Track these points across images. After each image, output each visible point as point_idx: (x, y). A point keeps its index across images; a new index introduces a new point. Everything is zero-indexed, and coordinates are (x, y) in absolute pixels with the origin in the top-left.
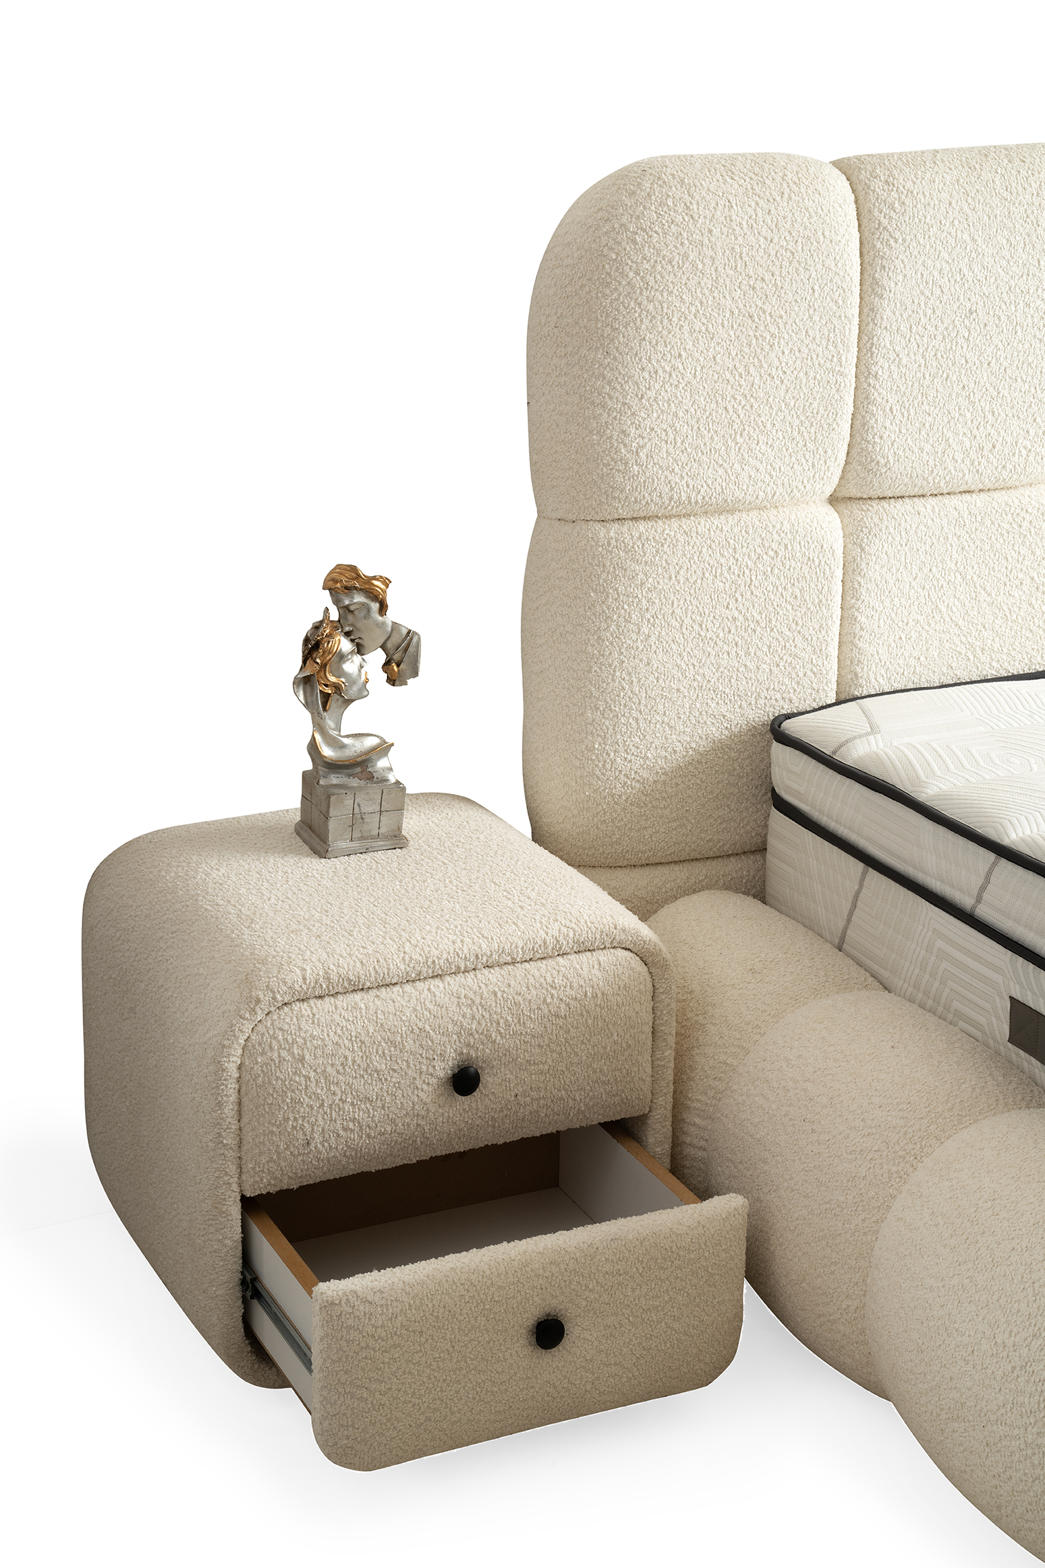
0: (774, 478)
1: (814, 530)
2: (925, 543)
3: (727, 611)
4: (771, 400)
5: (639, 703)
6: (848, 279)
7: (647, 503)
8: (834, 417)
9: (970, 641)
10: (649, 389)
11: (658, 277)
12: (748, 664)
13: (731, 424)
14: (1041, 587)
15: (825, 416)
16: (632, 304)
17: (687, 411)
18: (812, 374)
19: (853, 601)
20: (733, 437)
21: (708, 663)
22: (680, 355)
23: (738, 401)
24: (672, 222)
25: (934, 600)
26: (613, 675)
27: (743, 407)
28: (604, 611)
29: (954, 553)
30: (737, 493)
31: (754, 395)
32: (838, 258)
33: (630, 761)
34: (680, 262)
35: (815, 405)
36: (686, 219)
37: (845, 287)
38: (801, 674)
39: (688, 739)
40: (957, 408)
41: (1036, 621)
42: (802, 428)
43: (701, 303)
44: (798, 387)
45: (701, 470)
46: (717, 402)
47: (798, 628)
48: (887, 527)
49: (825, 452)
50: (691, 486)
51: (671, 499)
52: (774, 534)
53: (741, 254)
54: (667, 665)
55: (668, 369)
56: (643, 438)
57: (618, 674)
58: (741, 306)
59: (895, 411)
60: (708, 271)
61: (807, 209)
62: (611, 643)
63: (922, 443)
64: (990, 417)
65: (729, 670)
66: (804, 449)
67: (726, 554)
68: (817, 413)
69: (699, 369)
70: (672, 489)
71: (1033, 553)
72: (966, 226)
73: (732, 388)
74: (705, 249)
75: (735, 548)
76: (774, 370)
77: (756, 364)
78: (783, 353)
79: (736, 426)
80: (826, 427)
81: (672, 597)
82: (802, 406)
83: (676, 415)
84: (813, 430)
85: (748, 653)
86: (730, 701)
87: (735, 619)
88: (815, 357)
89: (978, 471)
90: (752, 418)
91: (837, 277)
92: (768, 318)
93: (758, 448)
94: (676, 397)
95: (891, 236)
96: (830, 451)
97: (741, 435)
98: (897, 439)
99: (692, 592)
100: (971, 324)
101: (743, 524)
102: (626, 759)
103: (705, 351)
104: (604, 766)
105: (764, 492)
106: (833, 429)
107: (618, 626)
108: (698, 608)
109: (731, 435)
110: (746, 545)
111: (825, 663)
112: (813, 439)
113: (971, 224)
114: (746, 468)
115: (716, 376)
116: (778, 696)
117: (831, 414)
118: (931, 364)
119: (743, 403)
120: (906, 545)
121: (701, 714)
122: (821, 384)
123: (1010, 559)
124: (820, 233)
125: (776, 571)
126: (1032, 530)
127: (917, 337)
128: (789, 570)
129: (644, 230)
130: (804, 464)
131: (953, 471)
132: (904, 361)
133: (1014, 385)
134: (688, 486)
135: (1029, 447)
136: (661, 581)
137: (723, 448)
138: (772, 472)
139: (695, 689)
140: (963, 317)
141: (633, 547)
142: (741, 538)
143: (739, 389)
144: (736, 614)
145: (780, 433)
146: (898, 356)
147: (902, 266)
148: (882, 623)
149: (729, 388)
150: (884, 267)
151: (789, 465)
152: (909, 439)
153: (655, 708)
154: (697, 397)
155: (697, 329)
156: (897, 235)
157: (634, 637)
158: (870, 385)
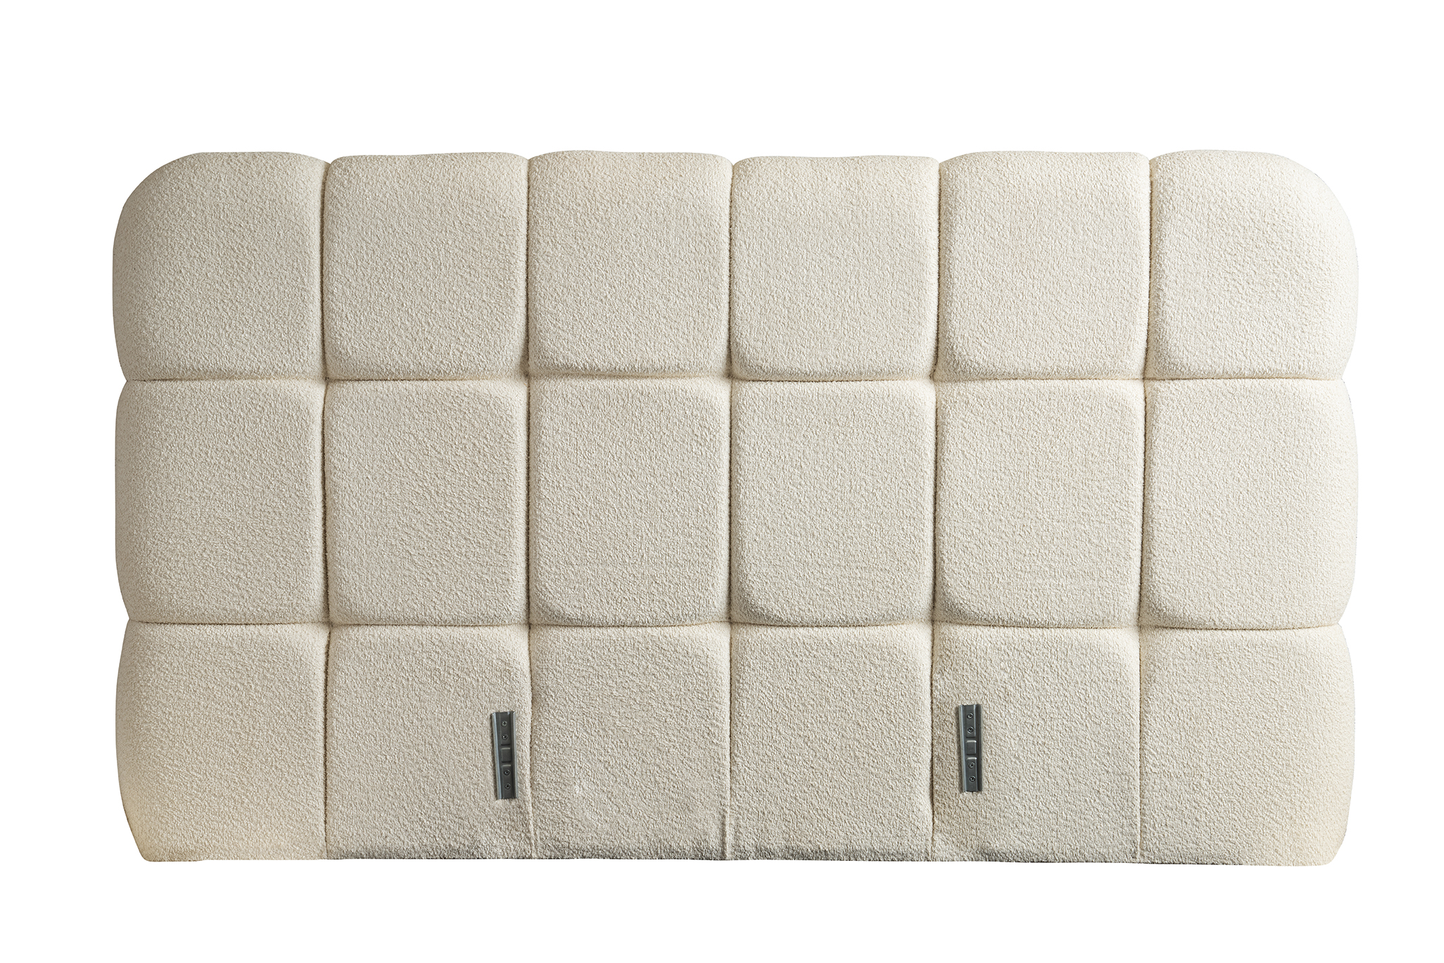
0: (258, 356)
2: (382, 411)
3: (227, 446)
4: (251, 304)
5: (162, 504)
6: (305, 228)
7: (164, 368)
8: (302, 318)
9: (426, 485)
10: (160, 292)
11: (165, 222)
12: (245, 484)
13: (221, 318)
14: (482, 451)
16: (149, 238)
18: (282, 288)
21: (214, 481)
22: (181, 272)
24: (179, 188)
25: (393, 453)
26: (144, 484)
28: (138, 440)
29: (407, 420)
30: (228, 365)
31: (238, 300)
32: (297, 214)
33: (157, 544)
34: (180, 213)
36: (188, 187)
37: (303, 233)
38: (287, 496)
39: (201, 533)
40: (399, 319)
41: (481, 476)
43: (195, 238)
44: (272, 297)
45: (200, 348)
47: (283, 463)
50: (193, 358)
51: (179, 366)
52: (261, 396)
53: (224, 208)
54: (181, 480)
55: (172, 280)
56: (157, 324)
57: (147, 482)
58: (225, 242)
59: (350, 319)
60: (200, 219)
61: (275, 183)
62: (142, 461)
63: (373, 341)
64: (426, 326)
65: (230, 488)
67: (223, 406)
68: (288, 315)
69: (195, 281)
70: (179, 359)
71: (473, 425)
72: (395, 197)
73: (221, 294)
74: (198, 205)
75: (230, 403)
78: (259, 274)
81: (184, 432)
83: (179, 310)
85: (245, 477)
86: (233, 509)
87: (233, 452)
88: (283, 277)
89: (420, 363)
91: (296, 226)
92: (246, 250)
94: (179, 298)
95: (339, 202)
96: (301, 342)
99: (199, 430)
100: (404, 262)
101: (236, 386)
102: (154, 542)
103: (199, 269)
104: (140, 546)
105: (250, 366)
107: (146, 450)
108: (204, 441)
109: (222, 326)
111: (306, 489)
113: (399, 197)
114: (234, 349)
116: (271, 510)
118: (375, 288)
120: (367, 412)
121: (209, 516)
123: (454, 429)
124: (283, 197)
125: (263, 421)
126: (471, 409)
127: (363, 269)
129: (160, 193)
131: (399, 362)
132: (354, 284)
133: (443, 305)
134: (191, 358)
135: (461, 349)
136: (175, 421)
137: (216, 334)
138: (256, 353)
139: (204, 498)
140: (397, 256)
141: (155, 397)
142: (235, 396)
144: (234, 448)
145: (260, 327)
146: (348, 280)
147: (347, 221)
148: (351, 465)
150: (334, 222)
151: (269, 349)
153: (173, 509)
155: (193, 255)
156: (343, 201)
157: (157, 458)
158: (329, 299)
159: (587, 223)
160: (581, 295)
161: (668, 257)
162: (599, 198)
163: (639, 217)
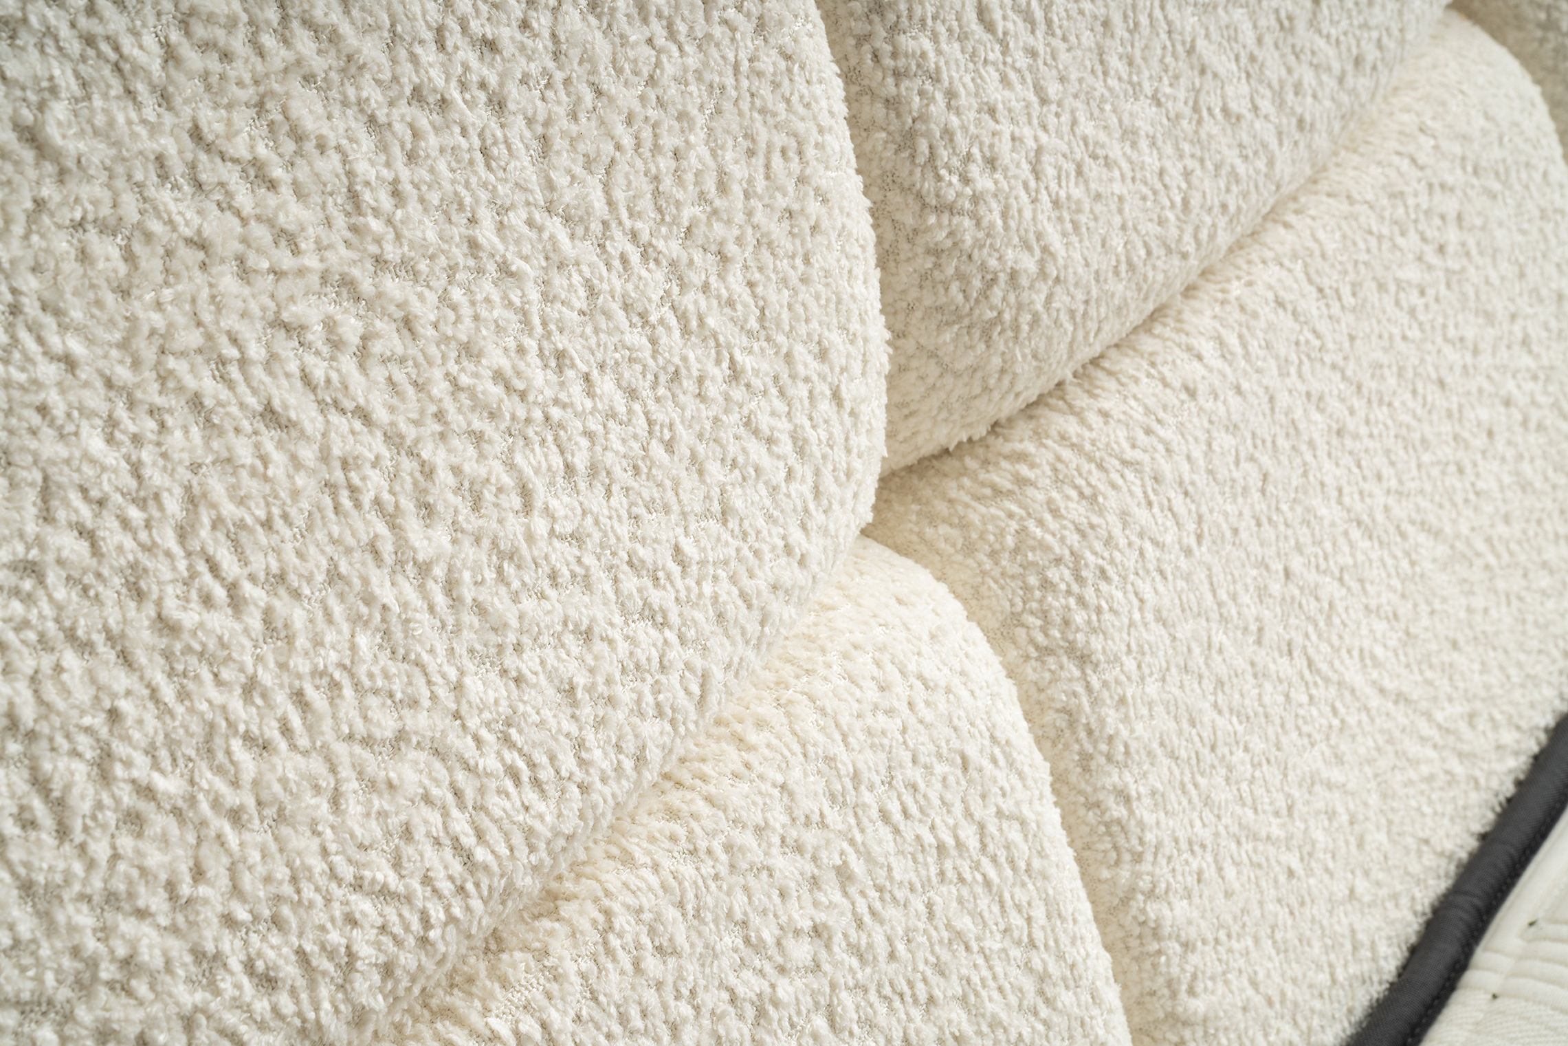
1: (912, 720)
4: (487, 234)
15: (760, 184)
17: (32, 569)
19: (1125, 874)
20: (387, 548)
23: (316, 334)
27: (363, 354)
31: (392, 252)
35: (699, 154)
42: (691, 301)
44: (588, 96)
46: (196, 402)
48: (1124, 515)
49: (823, 355)
50: (290, 970)
66: (738, 394)
68: (723, 188)
73: (245, 272)
76: (428, 55)
77: (318, 64)
79: (374, 483)
80: (778, 231)
82: (647, 188)
84: (736, 279)
90: (440, 388)
93: (540, 526)
97: (427, 510)
98: (1044, 138)
105: (660, 714)
106: (815, 229)
110: (686, 1010)
112: (753, 324)
114: (528, 663)
115: (107, 251)
117: (777, 159)
119: (351, 328)
122: (682, 28)
128: (892, 956)
130: (766, 462)
134: (268, 981)
137: (363, 640)
138: (655, 597)
143: (286, 261)
145: (606, 385)
149: (228, 282)
152: (1081, 117)
154: (51, 448)
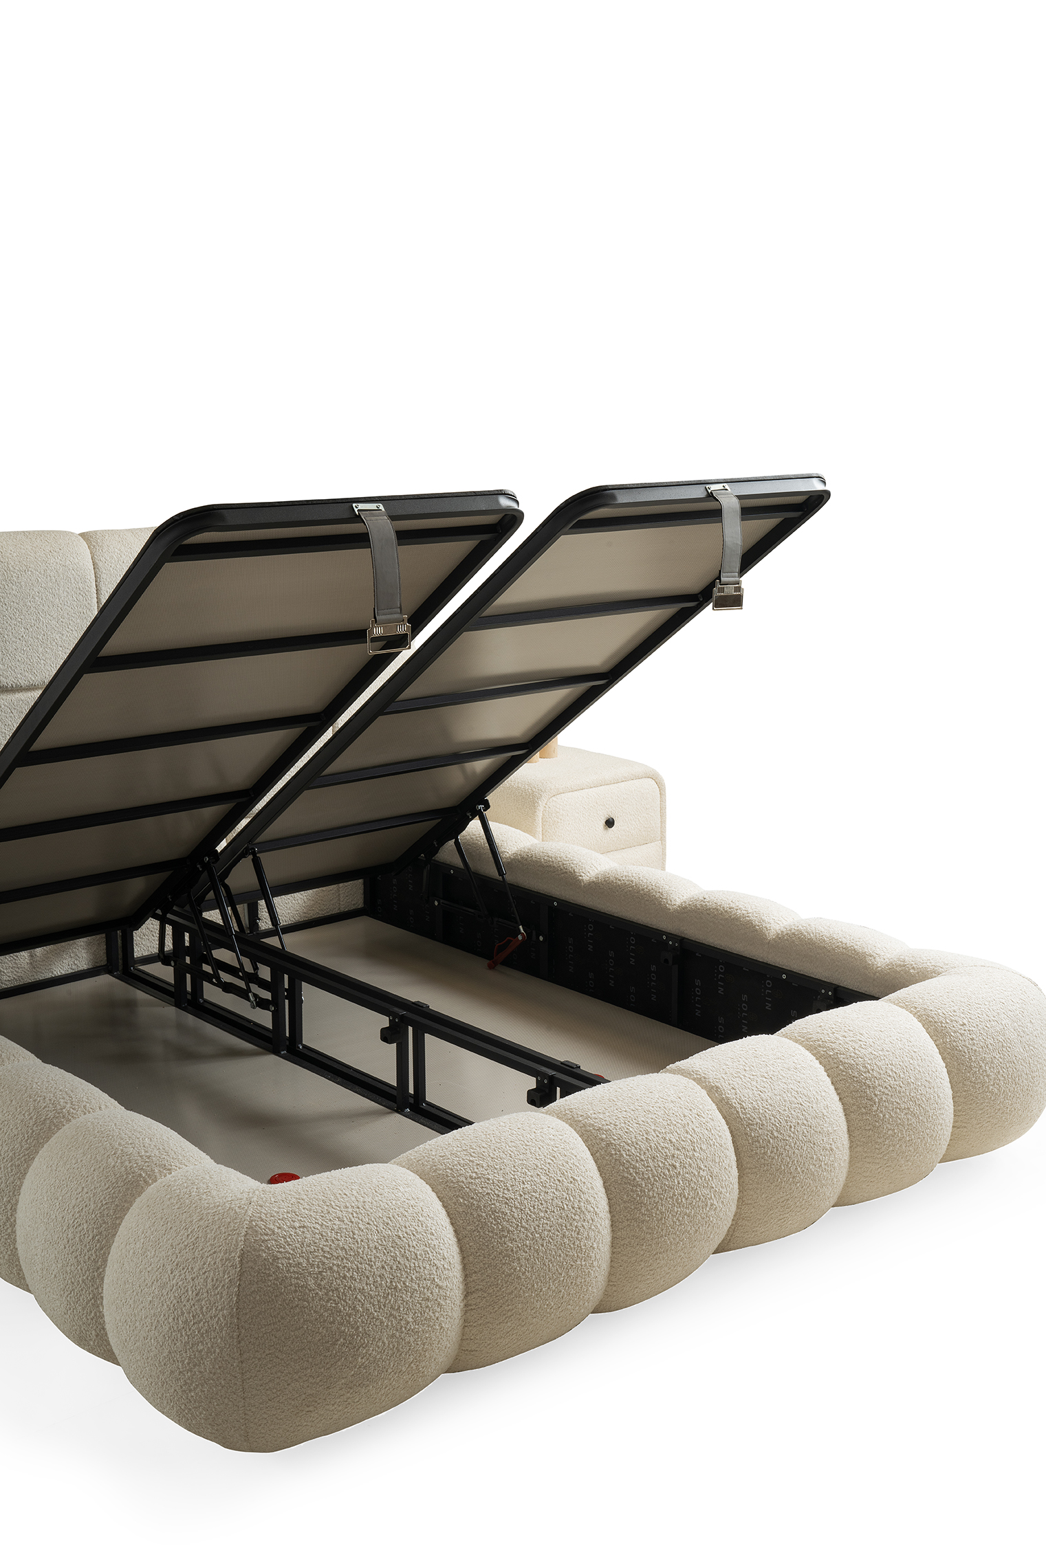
159: (6, 587)
160: (6, 636)
161: (60, 605)
162: (12, 569)
163: (40, 580)
